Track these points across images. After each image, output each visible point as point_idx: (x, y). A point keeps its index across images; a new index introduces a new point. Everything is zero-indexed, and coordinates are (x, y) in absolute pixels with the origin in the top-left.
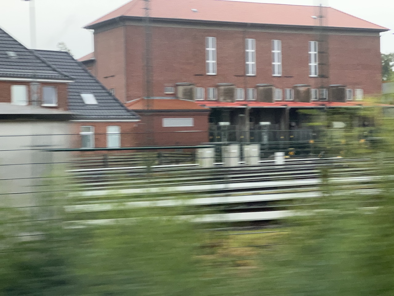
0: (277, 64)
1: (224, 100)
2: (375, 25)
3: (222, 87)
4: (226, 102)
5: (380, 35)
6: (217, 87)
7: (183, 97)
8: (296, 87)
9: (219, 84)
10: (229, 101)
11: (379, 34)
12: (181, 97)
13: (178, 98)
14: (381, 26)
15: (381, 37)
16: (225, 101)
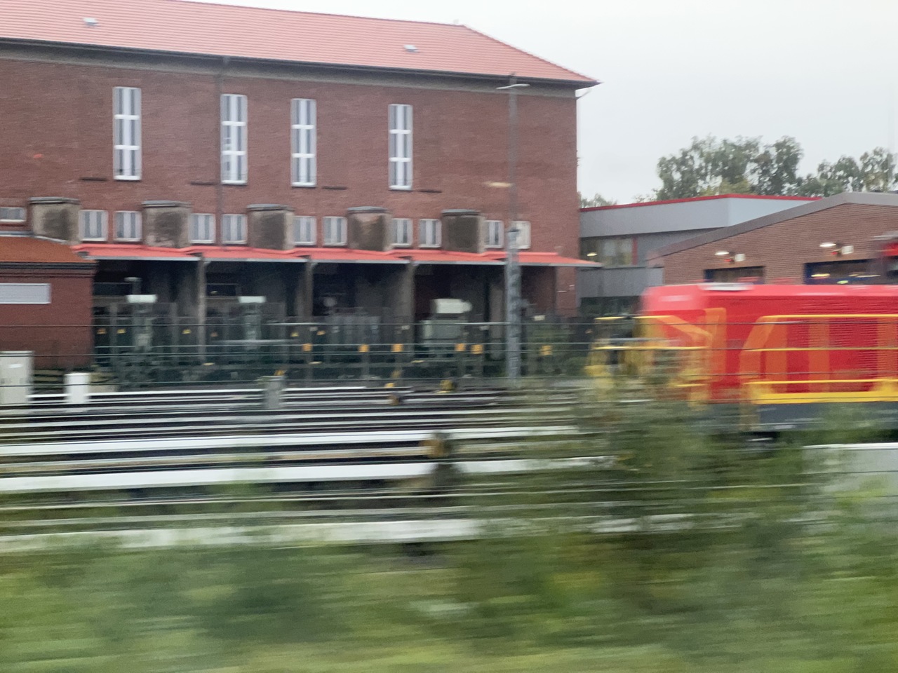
0: (304, 156)
1: (158, 241)
2: (566, 70)
3: (152, 211)
4: (161, 246)
5: (577, 96)
6: (142, 209)
7: (45, 233)
8: (352, 213)
9: (146, 202)
10: (169, 243)
11: (574, 94)
12: (40, 233)
13: (33, 234)
14: (578, 75)
15: (578, 101)
16: (159, 244)
